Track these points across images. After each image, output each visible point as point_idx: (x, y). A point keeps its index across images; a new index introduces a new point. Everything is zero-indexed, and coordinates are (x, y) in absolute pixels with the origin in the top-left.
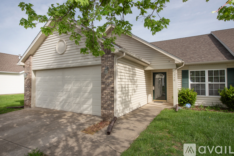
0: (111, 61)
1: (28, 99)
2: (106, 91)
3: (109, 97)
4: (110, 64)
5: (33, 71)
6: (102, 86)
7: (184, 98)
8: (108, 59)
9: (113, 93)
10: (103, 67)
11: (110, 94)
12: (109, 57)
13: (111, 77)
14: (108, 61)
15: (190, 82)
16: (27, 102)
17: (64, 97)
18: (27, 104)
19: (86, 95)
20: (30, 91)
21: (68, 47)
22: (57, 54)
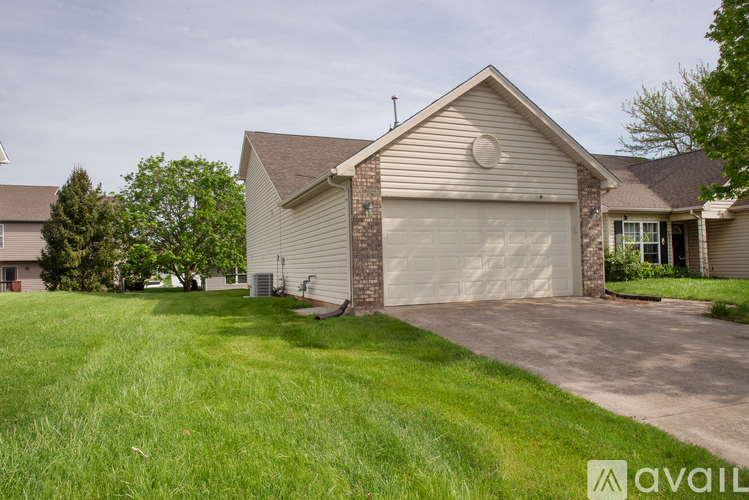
0: (596, 200)
1: (375, 285)
2: (591, 249)
4: (595, 204)
5: (383, 198)
8: (592, 196)
10: (582, 207)
12: (594, 193)
13: (598, 226)
14: (592, 199)
16: (369, 292)
17: (486, 269)
18: (372, 300)
19: (538, 260)
20: (380, 258)
21: (504, 155)
22: (474, 165)
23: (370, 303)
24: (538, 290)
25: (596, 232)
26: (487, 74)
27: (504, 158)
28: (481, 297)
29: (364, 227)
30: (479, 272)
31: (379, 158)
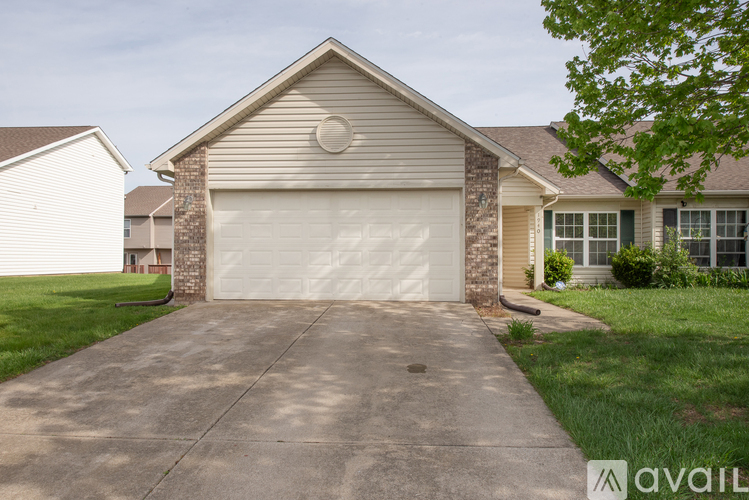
0: (490, 183)
1: (196, 277)
2: (479, 245)
3: (486, 257)
4: (488, 189)
5: (211, 190)
6: (469, 234)
7: (553, 269)
8: (484, 179)
9: (495, 249)
10: (469, 193)
11: (488, 250)
12: (487, 175)
13: (491, 216)
14: (483, 183)
15: (555, 238)
16: (189, 284)
17: (337, 265)
18: (192, 292)
19: (408, 257)
20: (203, 250)
21: (359, 136)
22: (317, 150)
23: (190, 294)
24: (407, 291)
25: (487, 223)
26: (327, 47)
27: (359, 140)
28: (330, 296)
29: (186, 220)
30: (328, 269)
31: (204, 152)
